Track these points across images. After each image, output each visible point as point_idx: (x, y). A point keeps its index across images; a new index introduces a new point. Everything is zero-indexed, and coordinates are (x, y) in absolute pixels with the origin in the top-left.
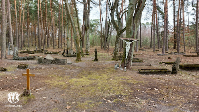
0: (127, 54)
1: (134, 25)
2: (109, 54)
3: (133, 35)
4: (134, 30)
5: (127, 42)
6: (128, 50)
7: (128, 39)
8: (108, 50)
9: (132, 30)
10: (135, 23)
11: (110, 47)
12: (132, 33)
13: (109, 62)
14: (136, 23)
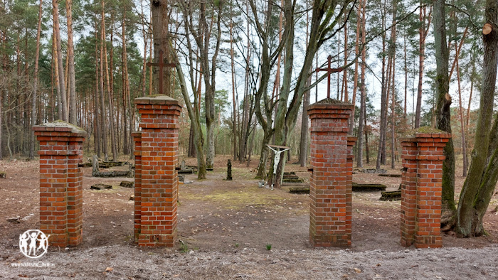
0: (275, 167)
1: (287, 128)
2: (251, 169)
3: (285, 142)
4: (286, 134)
5: (276, 151)
6: (276, 162)
7: (278, 147)
8: (248, 163)
9: (284, 135)
10: (287, 125)
11: (252, 156)
12: (284, 139)
13: (251, 181)
14: (289, 125)
